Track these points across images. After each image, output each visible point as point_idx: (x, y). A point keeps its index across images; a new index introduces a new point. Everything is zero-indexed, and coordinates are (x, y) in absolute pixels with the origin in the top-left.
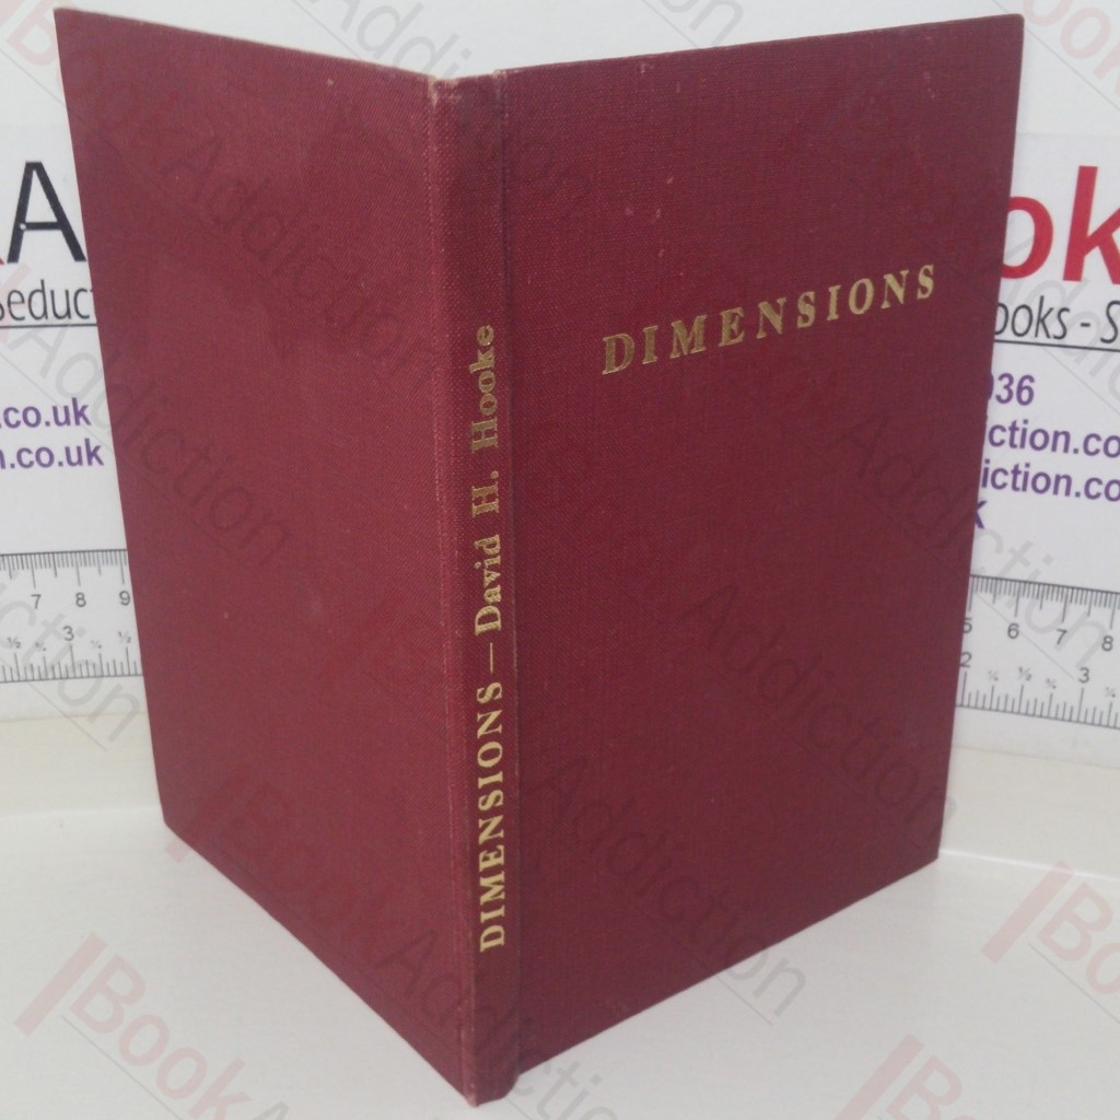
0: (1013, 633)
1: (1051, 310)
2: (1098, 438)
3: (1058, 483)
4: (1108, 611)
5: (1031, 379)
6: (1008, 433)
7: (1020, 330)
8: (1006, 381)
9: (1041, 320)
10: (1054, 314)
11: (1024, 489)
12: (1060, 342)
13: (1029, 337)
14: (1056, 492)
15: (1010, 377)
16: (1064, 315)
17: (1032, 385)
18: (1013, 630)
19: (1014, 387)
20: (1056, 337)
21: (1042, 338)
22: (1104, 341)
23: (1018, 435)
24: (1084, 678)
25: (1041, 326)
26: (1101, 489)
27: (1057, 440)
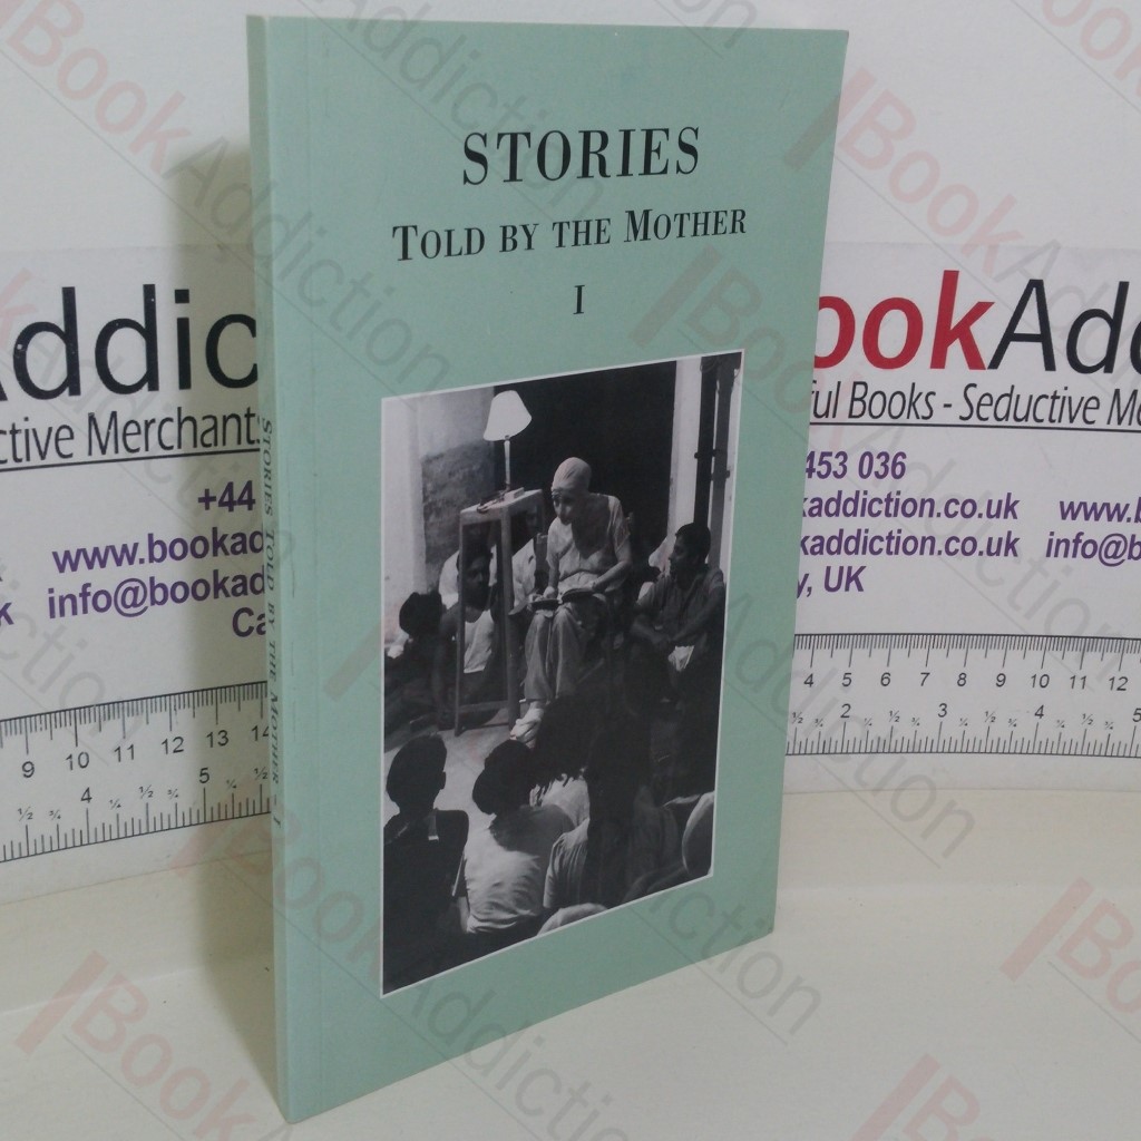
0: (886, 681)
1: (920, 394)
2: (957, 502)
3: (924, 544)
4: (963, 651)
5: (904, 455)
6: (884, 504)
7: (895, 413)
8: (883, 458)
9: (912, 404)
10: (923, 398)
11: (897, 553)
12: (926, 422)
13: (903, 419)
14: (922, 553)
15: (887, 455)
16: (930, 397)
17: (903, 461)
18: (885, 679)
19: (890, 464)
20: (924, 418)
21: (913, 419)
22: (962, 418)
23: (892, 505)
24: (943, 713)
25: (912, 408)
26: (959, 546)
27: (922, 506)
